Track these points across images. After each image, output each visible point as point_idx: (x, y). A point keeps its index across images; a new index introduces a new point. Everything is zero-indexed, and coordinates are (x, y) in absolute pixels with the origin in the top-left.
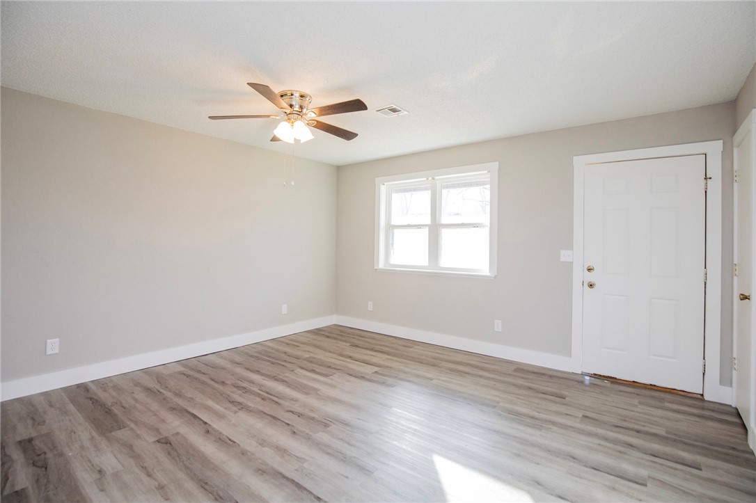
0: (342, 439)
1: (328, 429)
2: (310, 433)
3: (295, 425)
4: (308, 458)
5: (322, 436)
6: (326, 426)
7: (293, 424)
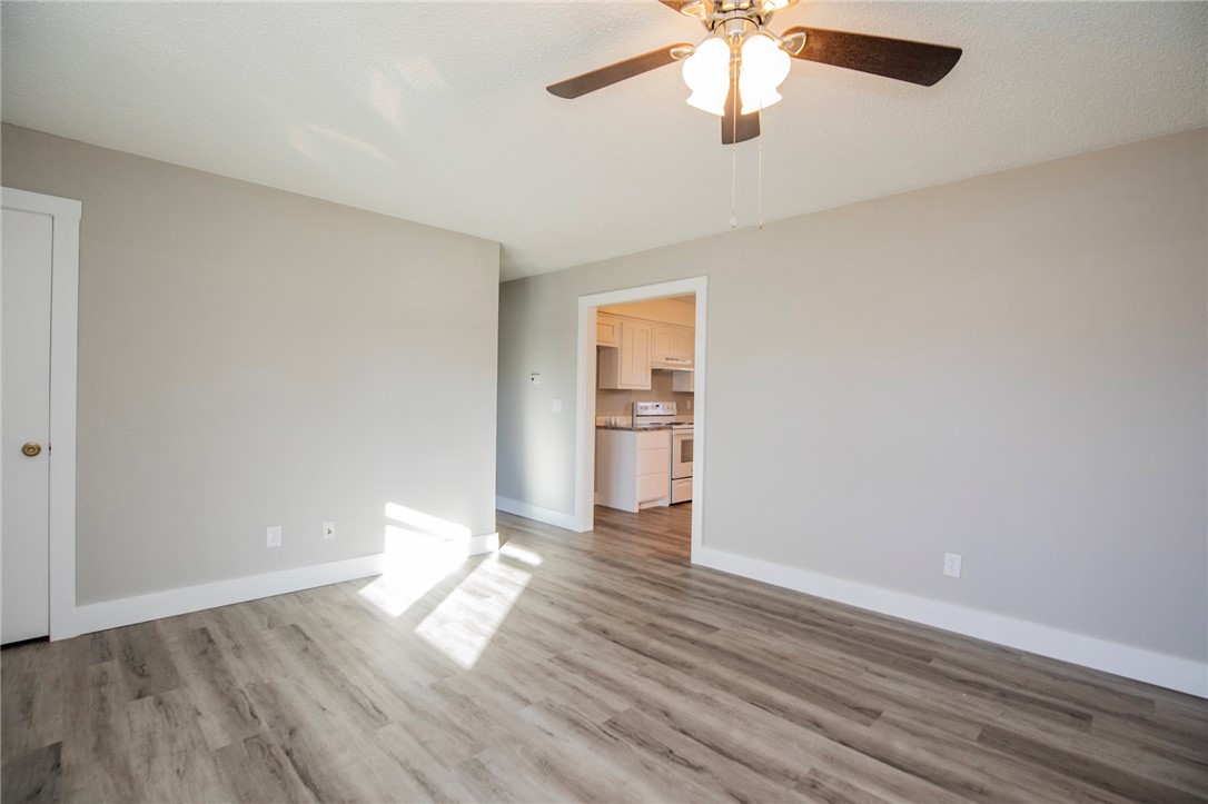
0: (587, 697)
1: (609, 717)
2: (638, 711)
3: (671, 730)
4: (634, 675)
5: (621, 705)
6: (613, 724)
7: (676, 732)
